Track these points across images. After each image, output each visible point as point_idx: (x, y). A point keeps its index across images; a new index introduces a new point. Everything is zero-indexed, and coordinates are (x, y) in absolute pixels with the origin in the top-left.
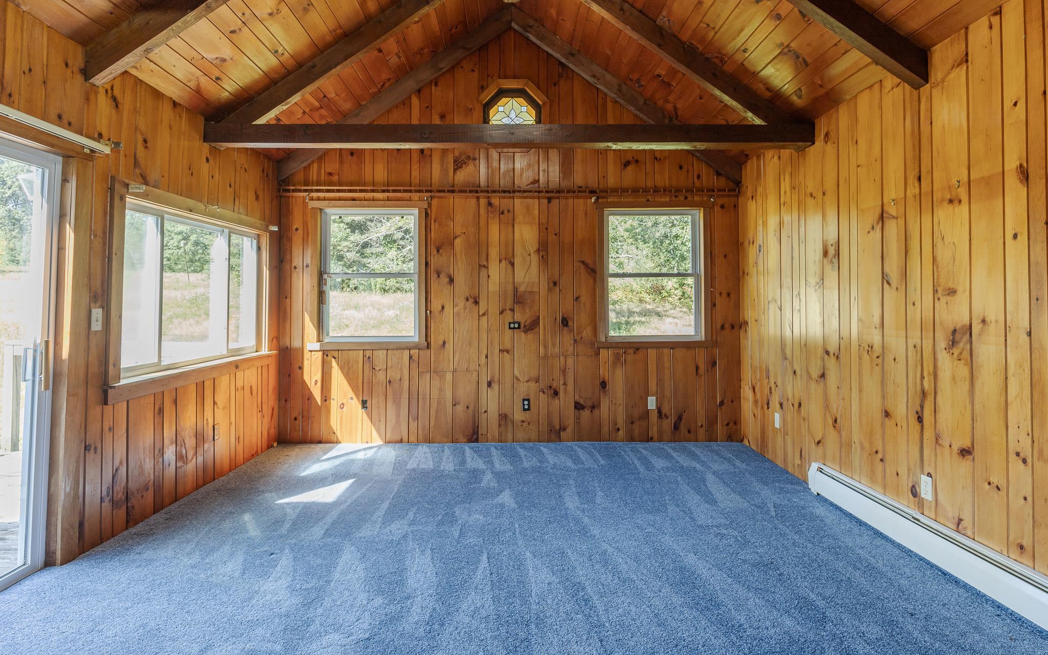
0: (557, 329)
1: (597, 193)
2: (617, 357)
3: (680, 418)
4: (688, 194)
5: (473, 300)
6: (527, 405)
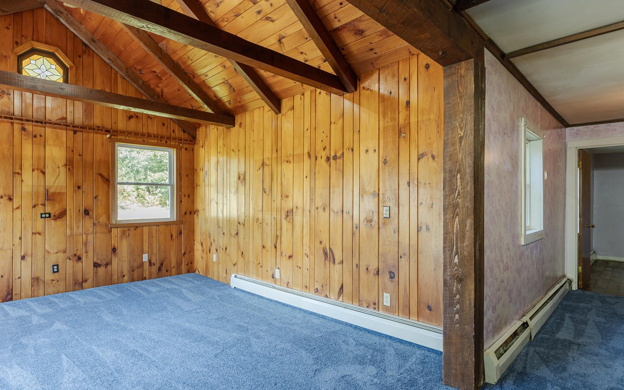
0: (81, 217)
1: (110, 132)
2: (124, 233)
3: (162, 264)
4: (167, 140)
5: (7, 198)
6: (56, 269)
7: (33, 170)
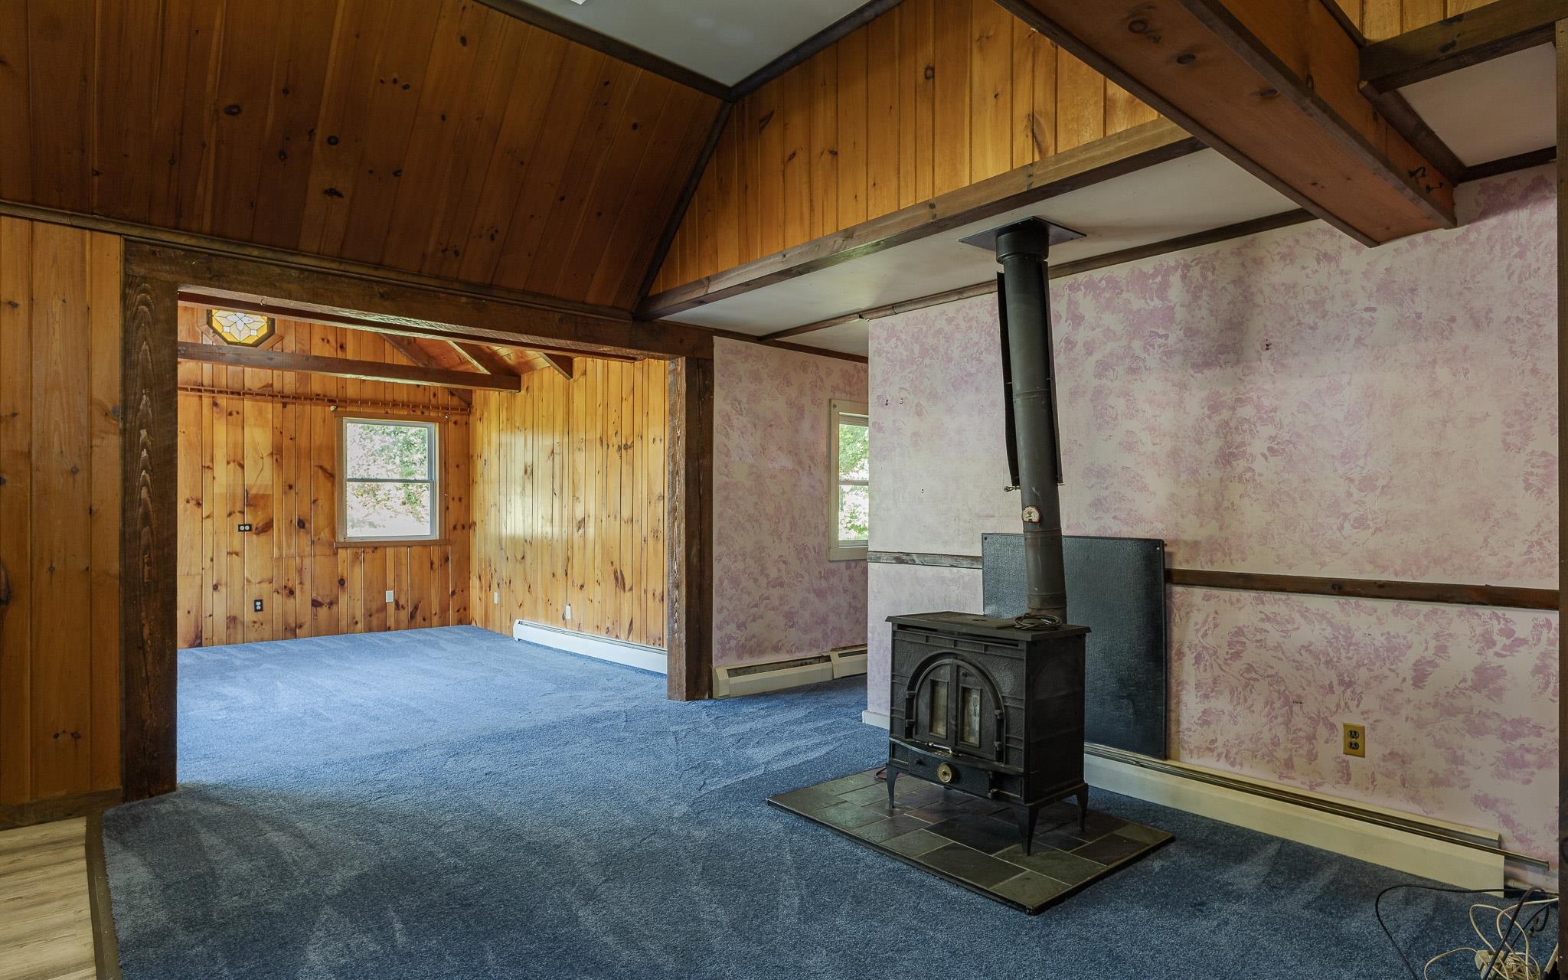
0: (293, 531)
1: (335, 402)
2: (356, 556)
3: (416, 608)
4: (424, 410)
5: (195, 502)
6: (259, 605)
7: (228, 463)
